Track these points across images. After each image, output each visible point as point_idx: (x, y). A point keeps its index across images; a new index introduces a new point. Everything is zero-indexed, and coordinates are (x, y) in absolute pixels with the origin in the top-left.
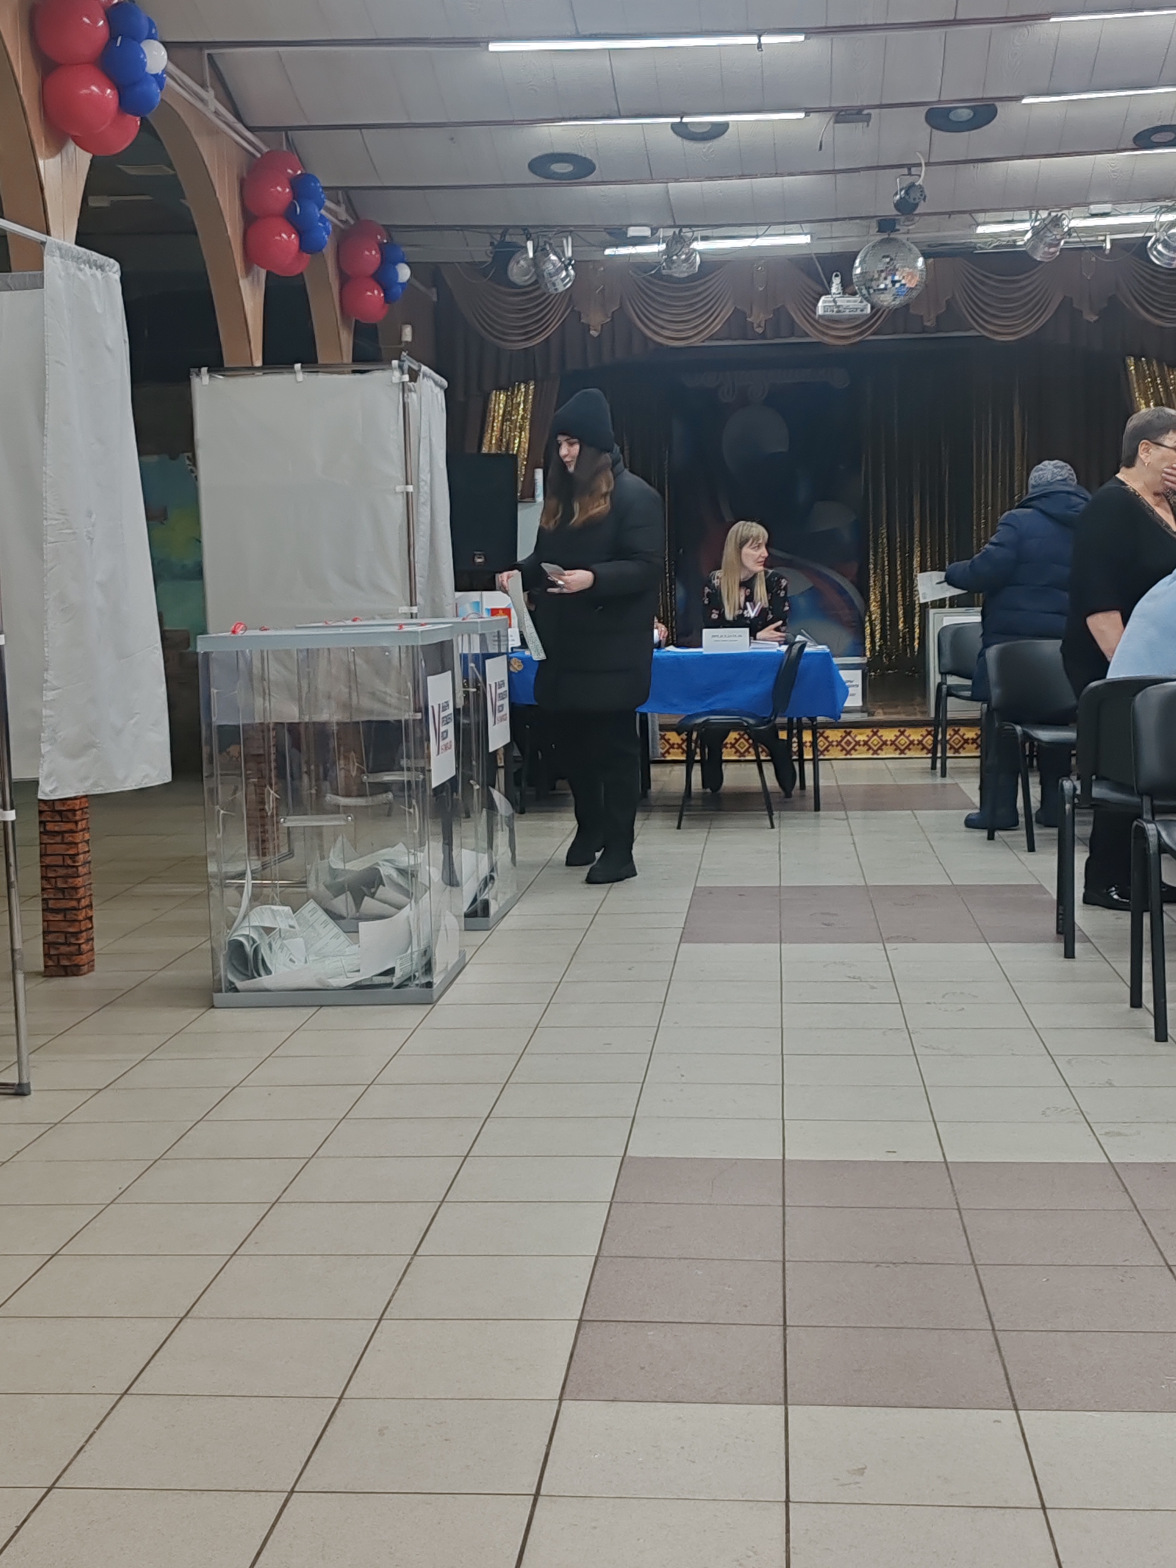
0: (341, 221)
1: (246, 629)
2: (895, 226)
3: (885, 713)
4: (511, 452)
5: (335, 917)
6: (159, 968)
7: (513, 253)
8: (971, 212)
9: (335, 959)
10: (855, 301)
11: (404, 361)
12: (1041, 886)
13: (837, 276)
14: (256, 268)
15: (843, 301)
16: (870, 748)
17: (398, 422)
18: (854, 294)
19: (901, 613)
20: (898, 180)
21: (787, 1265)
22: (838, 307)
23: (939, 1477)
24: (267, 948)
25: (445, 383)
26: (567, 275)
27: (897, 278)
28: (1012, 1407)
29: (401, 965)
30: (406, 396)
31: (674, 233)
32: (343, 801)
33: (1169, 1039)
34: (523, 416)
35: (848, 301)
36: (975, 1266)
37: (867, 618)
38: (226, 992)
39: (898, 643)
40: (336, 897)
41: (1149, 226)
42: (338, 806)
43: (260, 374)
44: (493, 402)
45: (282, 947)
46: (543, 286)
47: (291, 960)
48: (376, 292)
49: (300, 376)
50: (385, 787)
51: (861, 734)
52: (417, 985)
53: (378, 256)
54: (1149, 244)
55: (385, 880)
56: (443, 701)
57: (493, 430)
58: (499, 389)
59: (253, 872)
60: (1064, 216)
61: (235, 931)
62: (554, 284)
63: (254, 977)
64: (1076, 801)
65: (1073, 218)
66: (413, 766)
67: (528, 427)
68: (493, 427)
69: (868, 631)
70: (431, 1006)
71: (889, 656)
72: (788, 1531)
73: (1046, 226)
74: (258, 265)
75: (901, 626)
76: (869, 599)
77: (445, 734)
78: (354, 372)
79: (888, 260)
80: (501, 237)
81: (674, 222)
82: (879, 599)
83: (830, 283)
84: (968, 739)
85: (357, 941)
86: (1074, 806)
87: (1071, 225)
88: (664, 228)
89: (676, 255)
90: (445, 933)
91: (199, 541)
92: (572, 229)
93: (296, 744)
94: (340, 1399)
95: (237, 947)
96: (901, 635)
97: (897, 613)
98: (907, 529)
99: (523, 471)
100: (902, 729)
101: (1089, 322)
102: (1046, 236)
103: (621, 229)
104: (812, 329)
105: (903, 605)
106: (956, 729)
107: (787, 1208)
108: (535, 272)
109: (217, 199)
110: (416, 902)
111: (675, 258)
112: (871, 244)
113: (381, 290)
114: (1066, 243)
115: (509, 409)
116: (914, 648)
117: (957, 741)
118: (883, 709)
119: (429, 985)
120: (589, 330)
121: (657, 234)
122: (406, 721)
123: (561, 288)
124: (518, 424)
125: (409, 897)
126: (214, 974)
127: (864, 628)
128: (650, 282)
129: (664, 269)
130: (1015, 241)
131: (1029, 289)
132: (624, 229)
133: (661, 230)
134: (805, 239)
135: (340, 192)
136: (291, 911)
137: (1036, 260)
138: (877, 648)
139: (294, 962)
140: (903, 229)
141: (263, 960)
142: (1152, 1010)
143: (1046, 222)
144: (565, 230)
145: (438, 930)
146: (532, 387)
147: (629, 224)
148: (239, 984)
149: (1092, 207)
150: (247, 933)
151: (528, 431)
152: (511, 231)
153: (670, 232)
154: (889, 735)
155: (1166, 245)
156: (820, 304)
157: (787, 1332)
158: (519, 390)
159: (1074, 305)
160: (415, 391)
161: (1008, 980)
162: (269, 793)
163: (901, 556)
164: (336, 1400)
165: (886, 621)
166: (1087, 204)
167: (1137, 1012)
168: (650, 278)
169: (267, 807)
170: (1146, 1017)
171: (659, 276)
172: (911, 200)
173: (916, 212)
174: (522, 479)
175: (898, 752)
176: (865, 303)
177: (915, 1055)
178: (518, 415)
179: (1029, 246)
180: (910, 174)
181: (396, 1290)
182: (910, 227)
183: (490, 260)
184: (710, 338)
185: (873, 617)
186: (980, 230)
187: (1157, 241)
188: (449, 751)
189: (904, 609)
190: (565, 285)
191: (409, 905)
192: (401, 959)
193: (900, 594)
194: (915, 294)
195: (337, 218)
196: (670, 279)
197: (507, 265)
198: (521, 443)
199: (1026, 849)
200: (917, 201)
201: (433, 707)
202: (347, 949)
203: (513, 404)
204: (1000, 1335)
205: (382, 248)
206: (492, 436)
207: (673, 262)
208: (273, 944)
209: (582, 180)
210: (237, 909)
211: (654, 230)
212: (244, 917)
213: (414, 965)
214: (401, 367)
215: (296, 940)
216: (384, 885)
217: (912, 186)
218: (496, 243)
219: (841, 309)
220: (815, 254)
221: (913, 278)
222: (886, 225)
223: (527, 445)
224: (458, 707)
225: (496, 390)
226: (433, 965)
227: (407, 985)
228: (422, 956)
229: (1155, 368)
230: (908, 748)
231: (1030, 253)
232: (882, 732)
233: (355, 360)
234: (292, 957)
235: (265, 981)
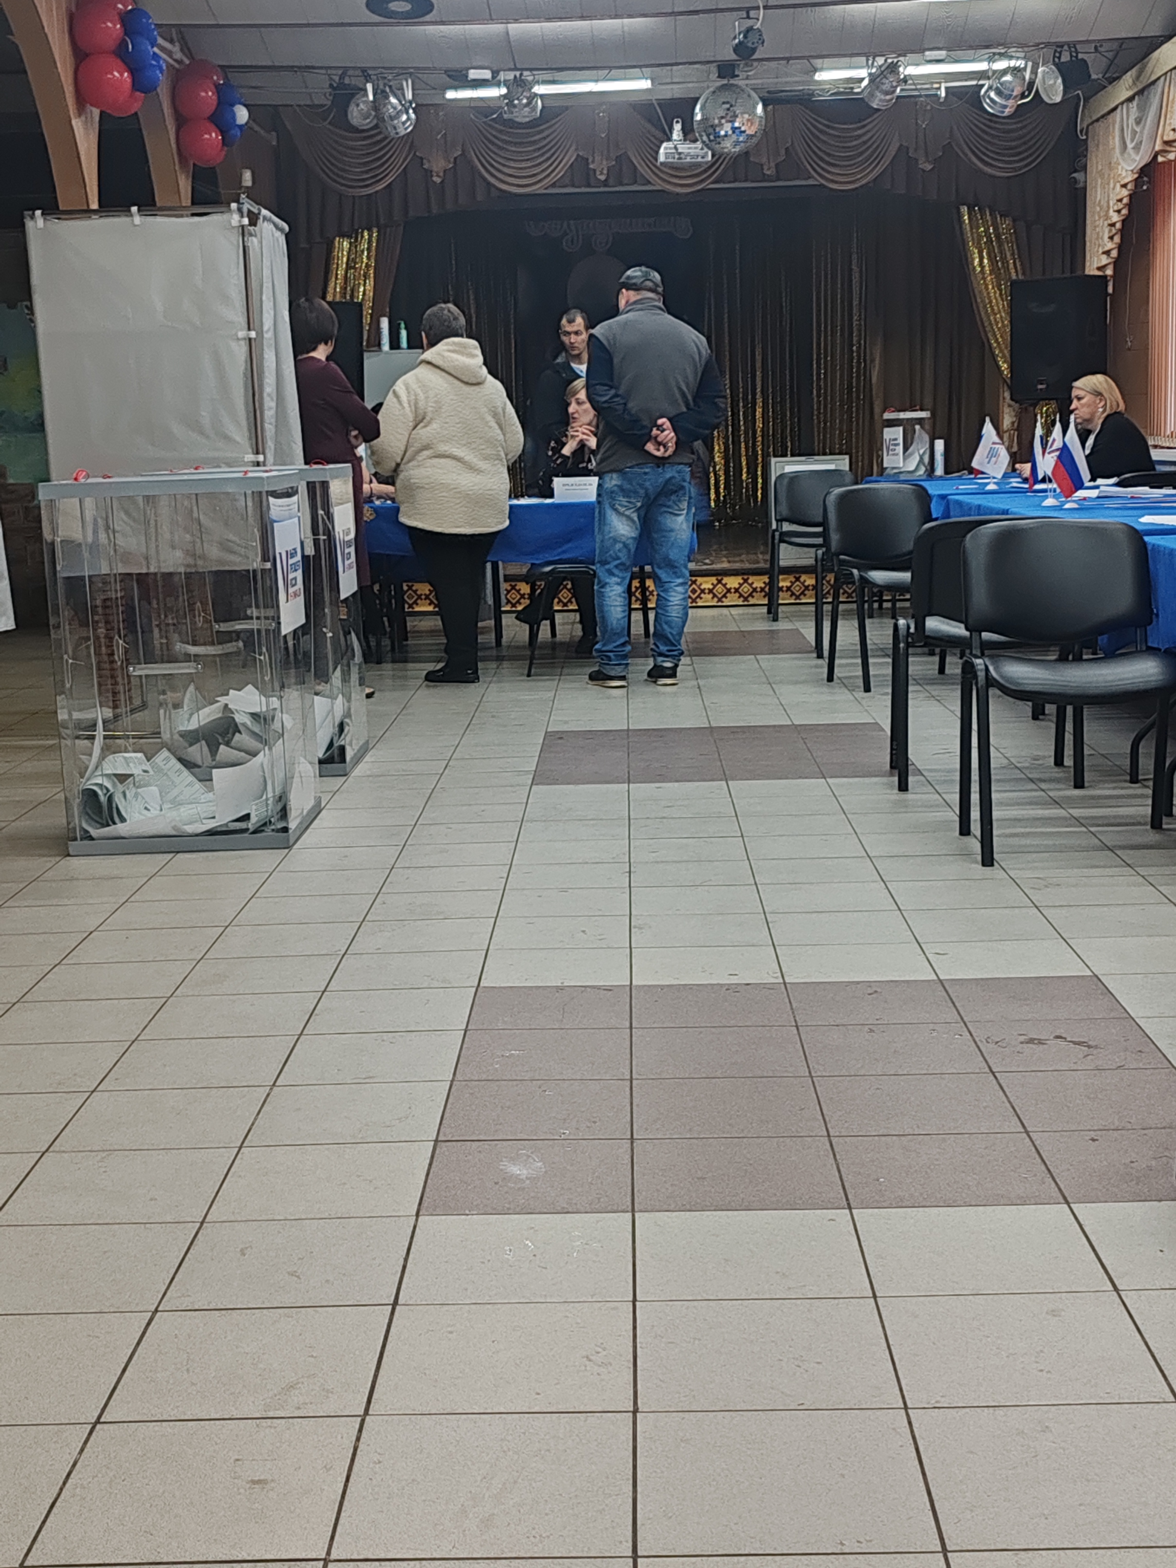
0: (175, 60)
1: (88, 476)
2: (734, 72)
3: (729, 562)
4: (356, 300)
5: (189, 765)
6: (14, 818)
7: (353, 95)
8: (808, 58)
9: (190, 806)
10: (696, 148)
11: (243, 203)
12: (877, 723)
13: (677, 122)
14: (89, 107)
15: (683, 148)
16: (715, 596)
17: (238, 268)
18: (695, 141)
19: (744, 463)
20: (737, 23)
21: (634, 1082)
22: (680, 154)
23: (777, 1273)
24: (121, 796)
25: (286, 228)
26: (408, 119)
27: (737, 125)
28: (846, 1206)
29: (256, 810)
30: (246, 239)
31: (515, 77)
32: (193, 650)
33: (995, 863)
34: (367, 263)
35: (689, 148)
36: (812, 1077)
37: (711, 469)
38: (81, 840)
39: (742, 492)
40: (191, 745)
41: (983, 75)
42: (190, 655)
43: (97, 217)
44: (336, 250)
45: (136, 795)
46: (384, 129)
47: (146, 808)
48: (214, 135)
49: (137, 220)
50: (237, 635)
51: (706, 582)
52: (273, 830)
53: (215, 97)
54: (983, 92)
55: (241, 728)
56: (291, 548)
57: (336, 278)
58: (343, 235)
59: (104, 722)
60: (900, 63)
61: (88, 780)
62: (395, 128)
63: (108, 825)
64: (910, 640)
65: (908, 65)
66: (262, 615)
67: (372, 275)
68: (337, 274)
69: (712, 481)
70: (287, 851)
71: (733, 506)
72: (635, 1328)
73: (882, 72)
74: (92, 105)
75: (744, 476)
76: (713, 449)
77: (294, 582)
78: (193, 215)
79: (728, 106)
80: (340, 79)
81: (515, 65)
82: (722, 450)
83: (671, 129)
84: (809, 586)
85: (211, 789)
86: (908, 645)
87: (906, 73)
88: (504, 70)
89: (518, 99)
90: (299, 780)
91: (40, 392)
92: (412, 70)
93: (145, 597)
94: (202, 1223)
95: (91, 796)
96: (744, 485)
97: (741, 463)
98: (749, 380)
99: (369, 319)
100: (746, 577)
101: (924, 171)
102: (882, 84)
103: (461, 71)
104: (653, 177)
105: (746, 455)
106: (797, 576)
107: (634, 1030)
108: (375, 116)
109: (46, 35)
110: (270, 749)
111: (516, 102)
112: (712, 89)
113: (219, 133)
114: (902, 90)
115: (353, 256)
116: (757, 497)
117: (798, 588)
118: (727, 557)
119: (285, 830)
120: (432, 176)
121: (498, 78)
122: (254, 571)
123: (402, 132)
124: (362, 272)
125: (261, 743)
126: (69, 823)
127: (709, 479)
128: (490, 126)
129: (505, 113)
130: (852, 88)
131: (865, 138)
132: (464, 72)
133: (502, 73)
134: (645, 84)
135: (173, 30)
136: (144, 758)
137: (872, 108)
138: (722, 498)
139: (148, 810)
140: (743, 75)
141: (118, 809)
142: (979, 837)
143: (883, 69)
144: (405, 72)
145: (293, 778)
146: (375, 235)
147: (469, 66)
148: (94, 832)
149: (927, 53)
150: (100, 782)
151: (372, 280)
152: (350, 72)
153: (510, 76)
154: (733, 582)
155: (999, 93)
156: (662, 151)
157: (635, 1144)
158: (362, 237)
159: (910, 154)
160: (256, 236)
161: (844, 813)
162: (118, 643)
163: (744, 407)
164: (198, 1225)
165: (729, 472)
166: (922, 51)
167: (966, 839)
168: (491, 123)
169: (116, 657)
170: (974, 844)
171: (500, 120)
172: (750, 45)
173: (754, 57)
174: (367, 328)
175: (742, 599)
176: (706, 150)
177: (756, 884)
178: (362, 262)
179: (866, 94)
180: (748, 17)
181: (255, 1119)
182: (750, 73)
183: (329, 103)
184: (553, 185)
185: (718, 467)
186: (819, 76)
187: (990, 88)
188: (298, 599)
189: (747, 459)
190: (406, 129)
191: (262, 753)
192: (256, 804)
193: (743, 445)
194: (755, 140)
195: (171, 57)
196: (512, 124)
197: (348, 106)
198: (365, 291)
199: (862, 689)
200: (756, 45)
201: (280, 554)
202: (202, 797)
203: (356, 251)
204: (834, 1140)
205: (217, 87)
206: (336, 284)
207: (515, 106)
208: (127, 793)
209: (421, 20)
210: (88, 757)
211: (495, 73)
212: (97, 768)
213: (270, 811)
214: (240, 210)
215: (150, 788)
216: (240, 732)
217: (749, 30)
218: (335, 85)
219: (682, 156)
220: (656, 100)
221: (752, 124)
222: (726, 70)
223: (371, 294)
224: (306, 553)
225: (339, 237)
226: (288, 811)
227: (263, 831)
228: (277, 802)
229: (988, 218)
230: (751, 595)
231: (866, 100)
232: (726, 580)
233: (193, 203)
234: (146, 805)
235: (120, 829)
